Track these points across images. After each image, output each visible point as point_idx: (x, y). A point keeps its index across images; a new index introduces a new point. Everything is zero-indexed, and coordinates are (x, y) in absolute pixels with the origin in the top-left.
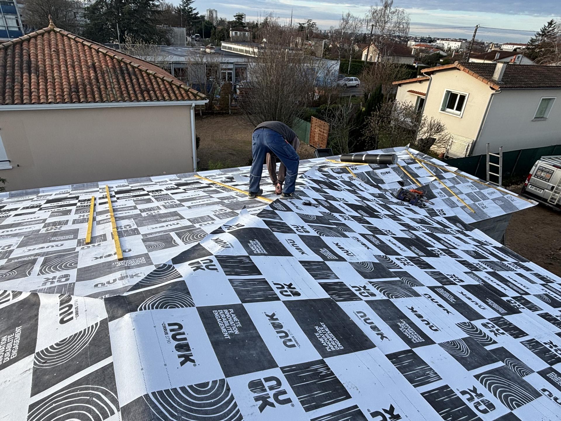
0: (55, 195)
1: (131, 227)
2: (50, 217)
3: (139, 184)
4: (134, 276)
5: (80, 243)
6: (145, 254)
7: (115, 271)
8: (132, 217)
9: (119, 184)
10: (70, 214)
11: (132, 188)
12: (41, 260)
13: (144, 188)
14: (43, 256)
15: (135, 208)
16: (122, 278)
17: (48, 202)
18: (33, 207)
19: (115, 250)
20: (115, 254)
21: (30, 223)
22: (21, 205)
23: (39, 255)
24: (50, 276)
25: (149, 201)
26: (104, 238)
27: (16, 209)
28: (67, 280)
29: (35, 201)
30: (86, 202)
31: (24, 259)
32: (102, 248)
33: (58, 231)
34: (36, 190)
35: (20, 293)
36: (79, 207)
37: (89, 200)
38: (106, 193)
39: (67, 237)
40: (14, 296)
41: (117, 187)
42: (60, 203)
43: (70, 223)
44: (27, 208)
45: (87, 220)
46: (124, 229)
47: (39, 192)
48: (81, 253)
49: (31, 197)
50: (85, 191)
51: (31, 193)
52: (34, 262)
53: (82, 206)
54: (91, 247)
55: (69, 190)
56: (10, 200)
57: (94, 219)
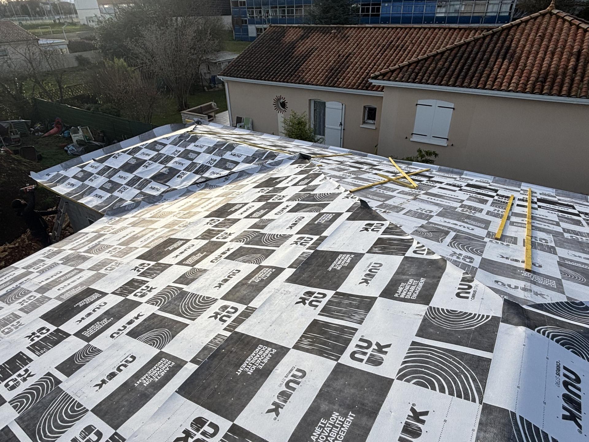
0: (476, 181)
1: (547, 243)
2: (467, 200)
3: (569, 199)
4: (539, 294)
5: (489, 235)
6: (558, 279)
7: (519, 279)
8: (551, 233)
9: (544, 192)
10: (486, 204)
11: (559, 202)
12: (452, 234)
13: (575, 206)
14: (455, 231)
15: (558, 224)
16: (525, 289)
17: (468, 185)
18: (454, 186)
19: (524, 259)
20: (523, 262)
21: (450, 198)
22: (446, 181)
23: (452, 230)
24: (458, 251)
25: (578, 223)
26: (514, 241)
27: (441, 183)
28: (471, 262)
29: (457, 181)
30: (504, 198)
31: (439, 227)
32: (511, 250)
33: (472, 216)
34: (460, 171)
35: (434, 253)
36: (497, 200)
37: (508, 197)
38: (527, 197)
39: (479, 224)
40: (428, 253)
41: (540, 194)
42: (479, 191)
43: (484, 212)
44: (450, 185)
45: (502, 217)
46: (539, 242)
47: (462, 174)
48: (489, 244)
49: (454, 176)
50: (505, 187)
51: (456, 173)
52: (447, 233)
53: (499, 201)
54: (499, 244)
55: (490, 181)
56: (438, 173)
57: (508, 218)
